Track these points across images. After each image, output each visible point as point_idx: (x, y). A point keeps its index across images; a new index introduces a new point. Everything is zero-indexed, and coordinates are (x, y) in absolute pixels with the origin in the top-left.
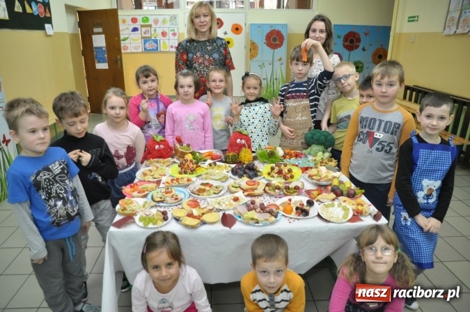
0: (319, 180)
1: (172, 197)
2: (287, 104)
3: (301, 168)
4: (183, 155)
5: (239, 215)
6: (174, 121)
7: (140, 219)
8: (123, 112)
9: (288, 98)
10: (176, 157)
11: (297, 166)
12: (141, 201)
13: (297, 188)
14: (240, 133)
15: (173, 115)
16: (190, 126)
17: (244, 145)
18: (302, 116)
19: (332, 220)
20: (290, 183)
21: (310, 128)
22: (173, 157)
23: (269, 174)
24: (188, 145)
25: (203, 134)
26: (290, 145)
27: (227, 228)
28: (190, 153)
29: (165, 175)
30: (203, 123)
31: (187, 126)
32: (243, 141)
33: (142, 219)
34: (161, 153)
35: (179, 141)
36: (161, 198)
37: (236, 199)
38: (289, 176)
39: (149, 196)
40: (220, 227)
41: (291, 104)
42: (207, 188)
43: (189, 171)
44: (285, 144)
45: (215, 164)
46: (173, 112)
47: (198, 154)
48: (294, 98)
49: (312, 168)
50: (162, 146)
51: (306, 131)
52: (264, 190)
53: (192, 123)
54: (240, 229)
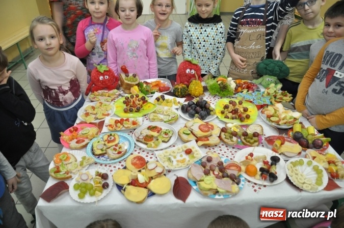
0: (277, 123)
1: (115, 149)
2: (241, 31)
3: (257, 106)
4: (129, 87)
5: (194, 180)
6: (116, 49)
7: (75, 186)
8: (55, 43)
9: (242, 24)
10: (122, 88)
11: (251, 102)
12: (79, 155)
13: (256, 135)
14: (190, 62)
15: (114, 42)
16: (133, 53)
17: (194, 76)
18: (255, 45)
19: (305, 187)
20: (247, 126)
21: (263, 57)
22: (118, 89)
23: (223, 113)
24: (134, 76)
25: (147, 61)
26: (239, 74)
27: (180, 202)
28: (136, 85)
29: (108, 115)
30: (147, 50)
31: (129, 54)
32: (193, 72)
33: (76, 187)
34: (107, 84)
35: (125, 71)
36: (102, 150)
37: (188, 152)
38: (244, 116)
39: (89, 147)
40: (172, 200)
41: (244, 30)
42: (155, 134)
43: (134, 109)
44: (234, 72)
45: (163, 97)
46: (114, 39)
47: (145, 85)
48: (249, 24)
49: (267, 105)
50: (107, 77)
51: (258, 60)
52: (220, 137)
53: (134, 50)
54: (196, 202)
